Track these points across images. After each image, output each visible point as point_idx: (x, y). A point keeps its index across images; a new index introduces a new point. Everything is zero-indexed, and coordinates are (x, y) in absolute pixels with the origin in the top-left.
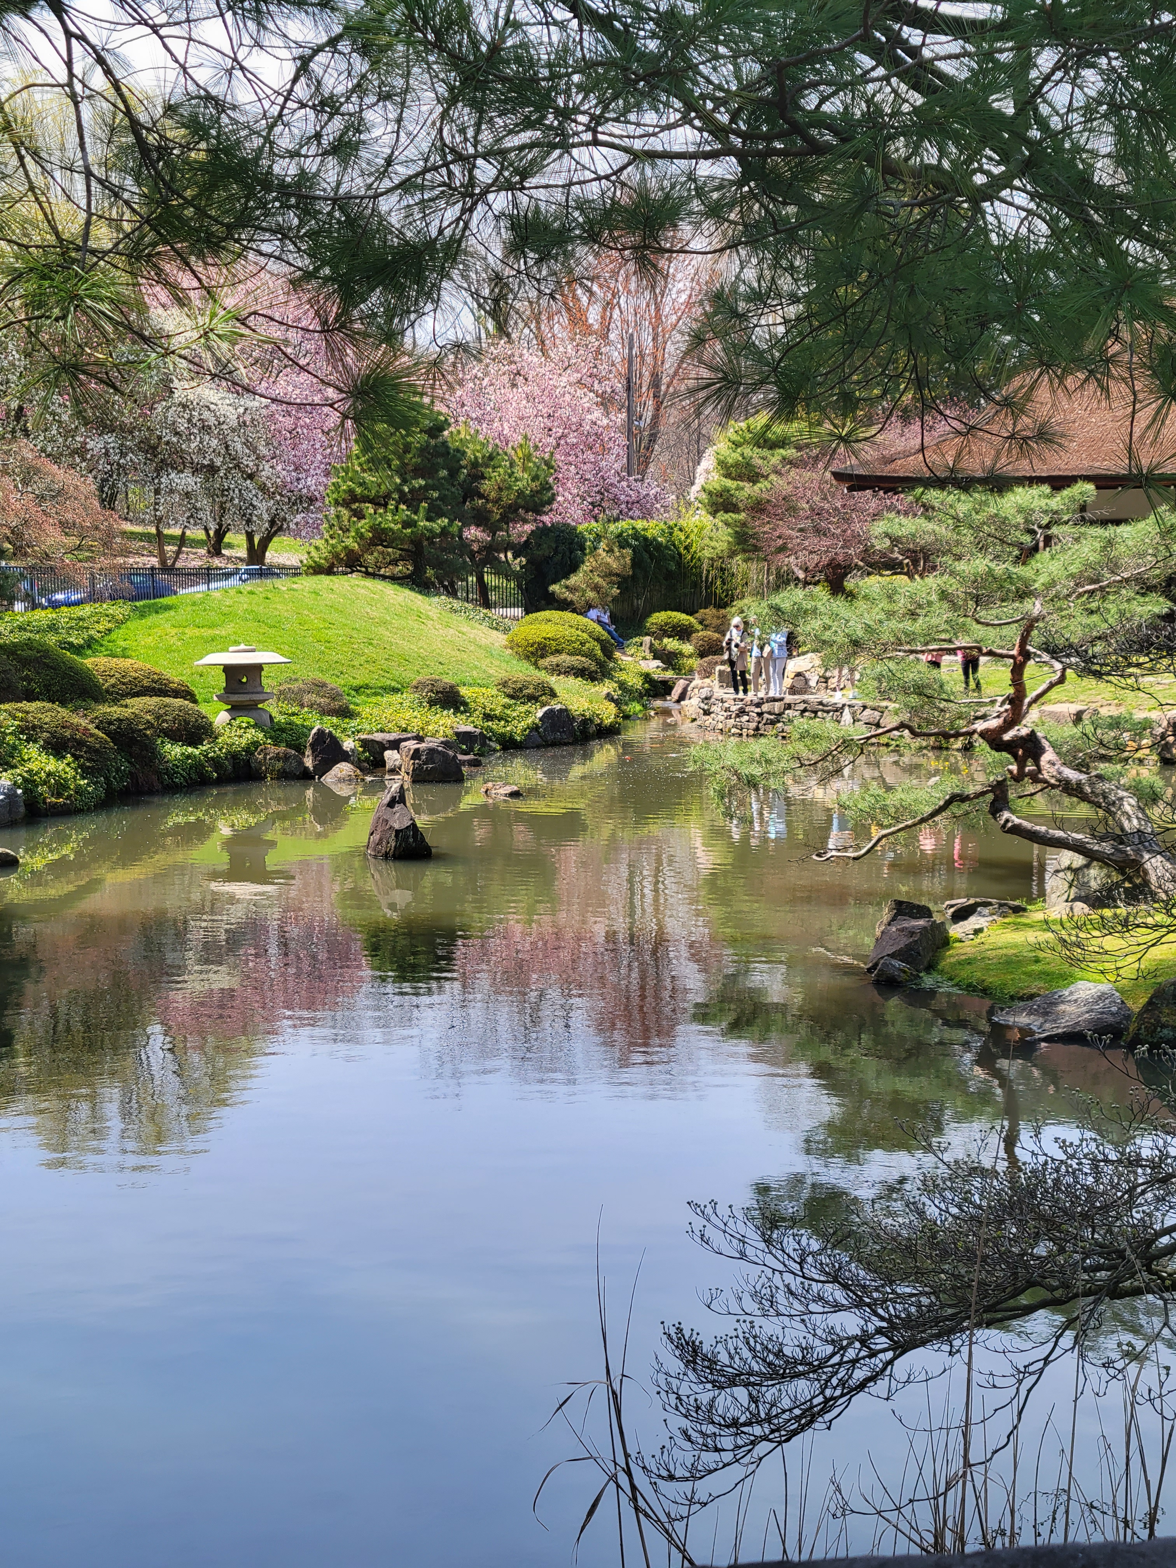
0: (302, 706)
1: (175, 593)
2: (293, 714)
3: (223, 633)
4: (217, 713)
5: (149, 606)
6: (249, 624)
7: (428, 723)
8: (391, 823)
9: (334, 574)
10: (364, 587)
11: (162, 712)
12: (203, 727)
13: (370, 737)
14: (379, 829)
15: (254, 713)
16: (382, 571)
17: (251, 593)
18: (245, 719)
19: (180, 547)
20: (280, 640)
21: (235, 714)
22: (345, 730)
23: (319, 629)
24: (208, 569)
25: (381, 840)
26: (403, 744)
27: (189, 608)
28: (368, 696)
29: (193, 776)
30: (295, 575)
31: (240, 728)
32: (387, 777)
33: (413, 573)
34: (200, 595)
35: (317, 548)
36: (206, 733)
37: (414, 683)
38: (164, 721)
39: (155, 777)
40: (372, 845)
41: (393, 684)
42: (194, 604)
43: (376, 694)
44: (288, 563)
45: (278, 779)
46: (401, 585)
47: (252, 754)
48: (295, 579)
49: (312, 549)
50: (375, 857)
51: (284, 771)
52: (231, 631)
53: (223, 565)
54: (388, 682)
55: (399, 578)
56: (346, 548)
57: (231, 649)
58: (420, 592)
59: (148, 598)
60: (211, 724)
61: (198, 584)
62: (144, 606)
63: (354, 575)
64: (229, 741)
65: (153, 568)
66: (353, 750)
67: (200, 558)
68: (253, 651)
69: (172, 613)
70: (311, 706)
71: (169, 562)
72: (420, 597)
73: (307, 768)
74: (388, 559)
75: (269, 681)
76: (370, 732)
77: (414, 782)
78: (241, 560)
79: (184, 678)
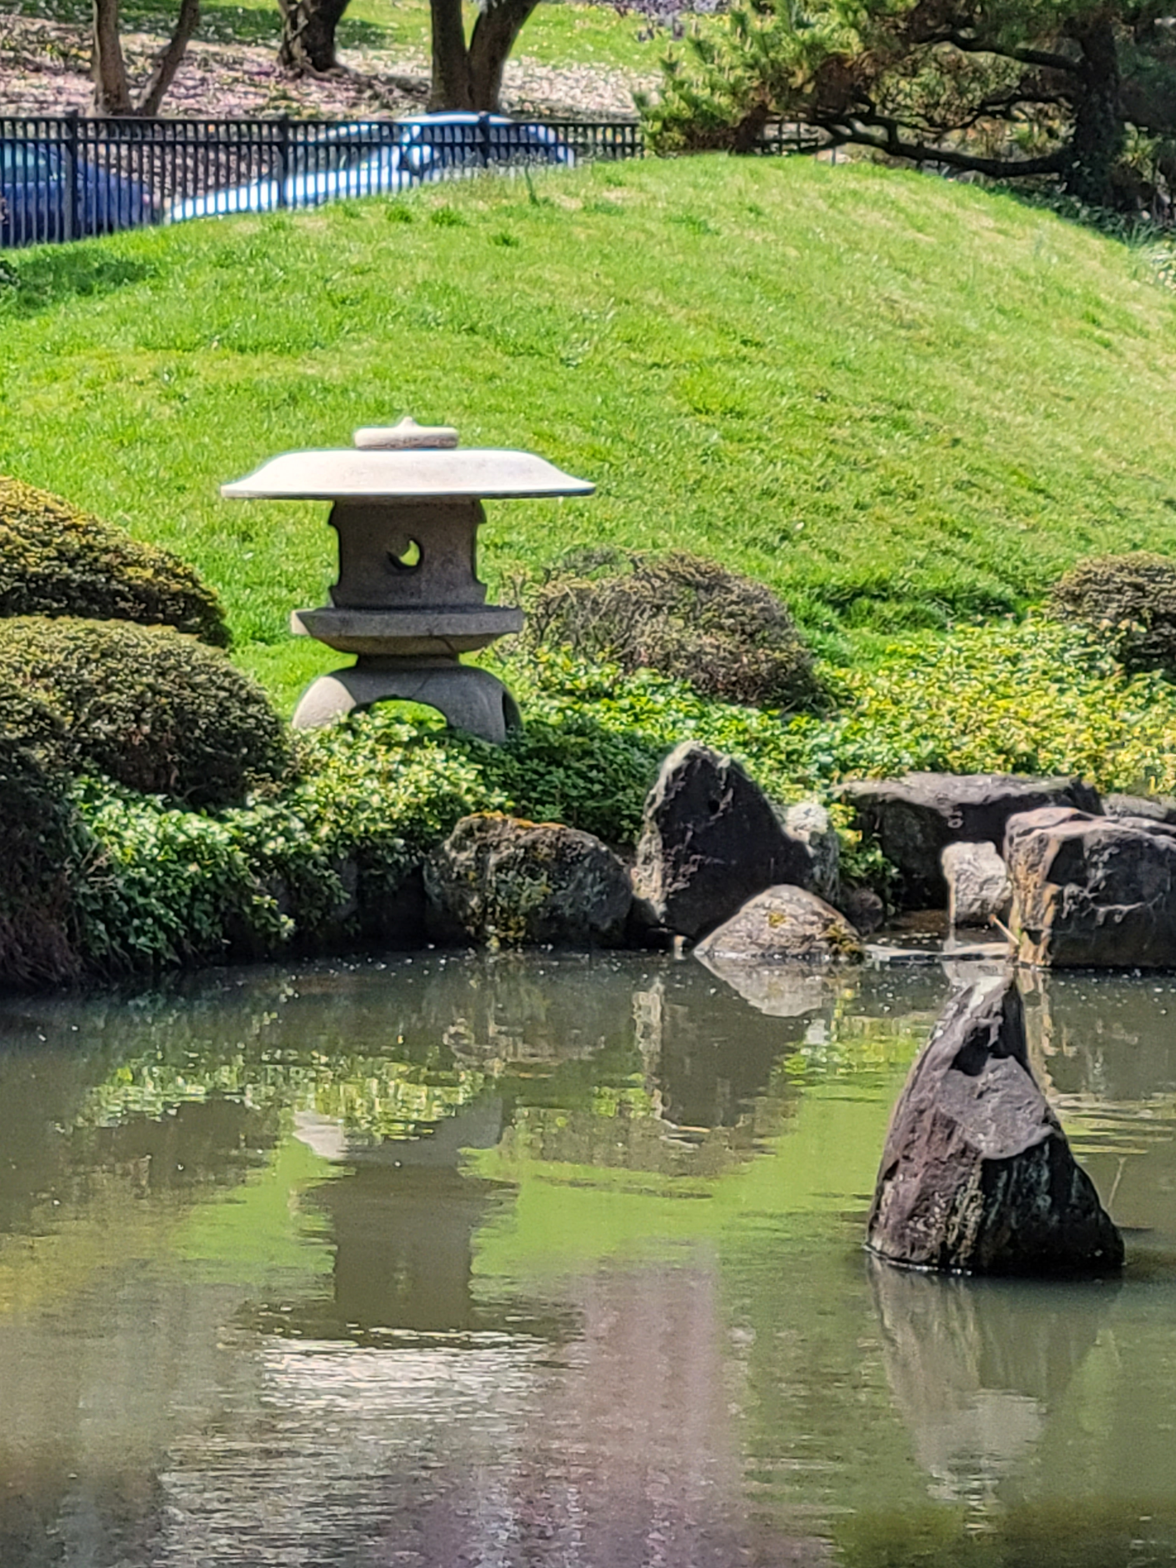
0: (629, 662)
1: (156, 216)
2: (595, 694)
3: (335, 374)
4: (300, 683)
5: (56, 267)
6: (433, 338)
7: (1116, 740)
8: (965, 1132)
9: (765, 147)
10: (880, 203)
11: (91, 675)
12: (247, 738)
13: (890, 788)
14: (921, 1156)
15: (444, 688)
16: (951, 142)
17: (446, 219)
18: (409, 709)
19: (178, 39)
20: (553, 404)
21: (370, 687)
22: (792, 758)
23: (702, 364)
24: (284, 124)
25: (925, 1197)
26: (1018, 820)
27: (206, 277)
28: (885, 626)
29: (205, 927)
30: (615, 150)
31: (388, 741)
32: (952, 946)
33: (1073, 149)
34: (249, 227)
35: (702, 48)
36: (256, 761)
37: (1068, 580)
38: (101, 710)
39: (57, 929)
40: (889, 1216)
41: (986, 582)
42: (227, 260)
43: (915, 620)
44: (587, 103)
45: (527, 944)
46: (1023, 194)
47: (432, 846)
48: (615, 168)
49: (683, 52)
50: (901, 1264)
51: (554, 916)
52: (362, 365)
53: (339, 109)
54: (966, 576)
55: (1016, 170)
56: (813, 47)
57: (363, 435)
58: (1098, 225)
59: (54, 234)
60: (277, 725)
61: (242, 179)
62: (37, 266)
63: (842, 154)
64: (344, 794)
65: (73, 121)
66: (821, 841)
67: (253, 79)
68: (447, 444)
69: (142, 293)
70: (664, 664)
71: (136, 97)
72: (1096, 243)
73: (639, 907)
74: (976, 94)
75: (506, 563)
76: (891, 771)
77: (1057, 969)
78: (408, 88)
79: (179, 546)
